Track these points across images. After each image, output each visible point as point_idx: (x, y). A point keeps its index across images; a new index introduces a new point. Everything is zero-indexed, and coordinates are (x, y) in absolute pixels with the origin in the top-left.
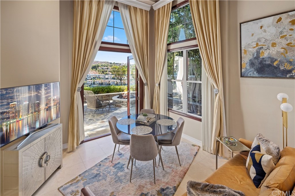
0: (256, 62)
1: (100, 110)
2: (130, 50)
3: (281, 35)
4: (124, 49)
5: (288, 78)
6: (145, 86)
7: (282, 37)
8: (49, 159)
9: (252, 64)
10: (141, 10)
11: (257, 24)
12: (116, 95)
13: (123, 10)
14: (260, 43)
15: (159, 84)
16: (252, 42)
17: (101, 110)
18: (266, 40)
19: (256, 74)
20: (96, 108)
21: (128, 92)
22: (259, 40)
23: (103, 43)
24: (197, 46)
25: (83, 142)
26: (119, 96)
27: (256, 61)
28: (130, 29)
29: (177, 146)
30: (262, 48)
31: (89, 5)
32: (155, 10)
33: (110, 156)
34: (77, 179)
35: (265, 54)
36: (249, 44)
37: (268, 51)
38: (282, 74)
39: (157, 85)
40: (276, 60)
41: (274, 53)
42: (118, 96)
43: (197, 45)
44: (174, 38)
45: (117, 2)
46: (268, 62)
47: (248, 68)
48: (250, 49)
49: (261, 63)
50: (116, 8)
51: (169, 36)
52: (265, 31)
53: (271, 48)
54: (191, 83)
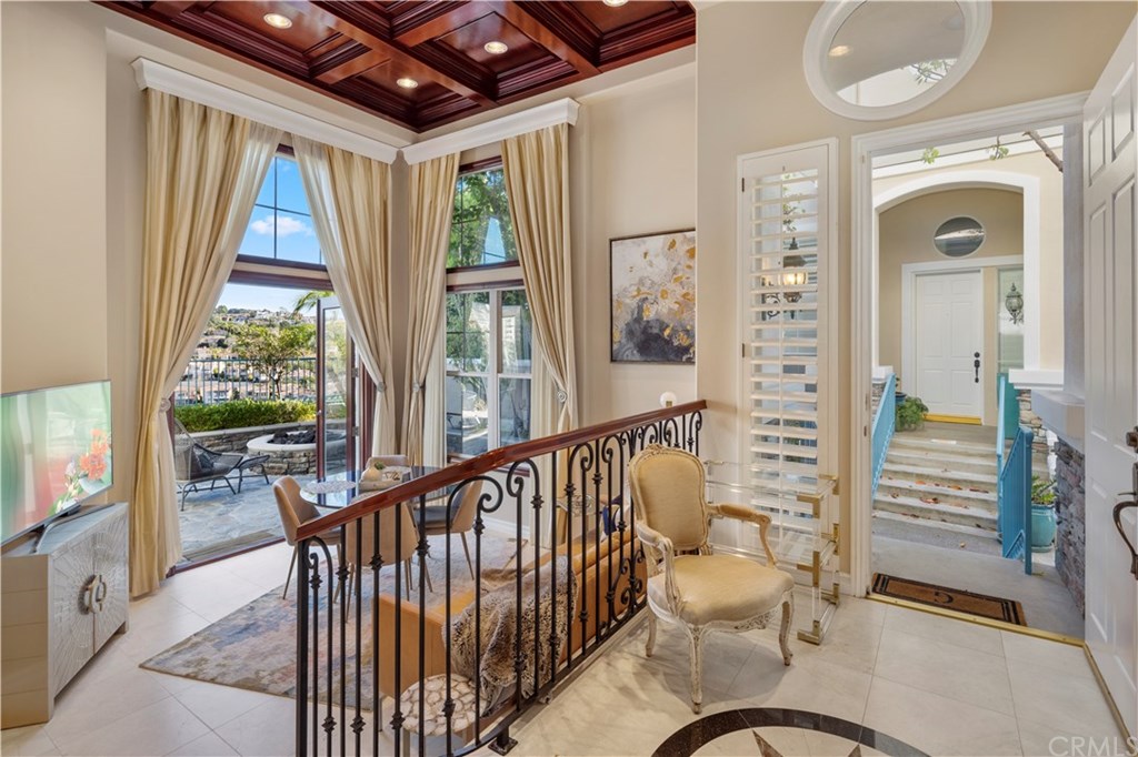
0: (637, 328)
1: (199, 486)
2: (330, 281)
3: (675, 276)
4: (312, 278)
5: (684, 363)
6: (378, 394)
7: (676, 280)
8: (104, 596)
9: (630, 333)
10: (367, 161)
11: (639, 245)
12: (258, 434)
13: (307, 158)
14: (643, 289)
15: (423, 387)
16: (631, 285)
17: (208, 484)
18: (653, 283)
19: (637, 357)
20: (192, 478)
21: (318, 417)
22: (641, 282)
23: (241, 259)
24: (520, 282)
25: (173, 571)
26: (276, 437)
27: (637, 326)
28: (330, 217)
29: (466, 533)
30: (647, 298)
31: (198, 139)
32: (409, 164)
33: (278, 588)
34: (192, 642)
35: (650, 314)
36: (625, 290)
37: (655, 306)
38: (677, 356)
39: (416, 389)
40: (667, 326)
41: (665, 311)
42: (271, 437)
43: (522, 280)
44: (466, 252)
45: (288, 134)
46: (655, 331)
47: (624, 341)
48: (628, 301)
49: (644, 331)
50: (285, 149)
51: (452, 246)
52: (651, 264)
53: (660, 299)
54: (522, 380)
